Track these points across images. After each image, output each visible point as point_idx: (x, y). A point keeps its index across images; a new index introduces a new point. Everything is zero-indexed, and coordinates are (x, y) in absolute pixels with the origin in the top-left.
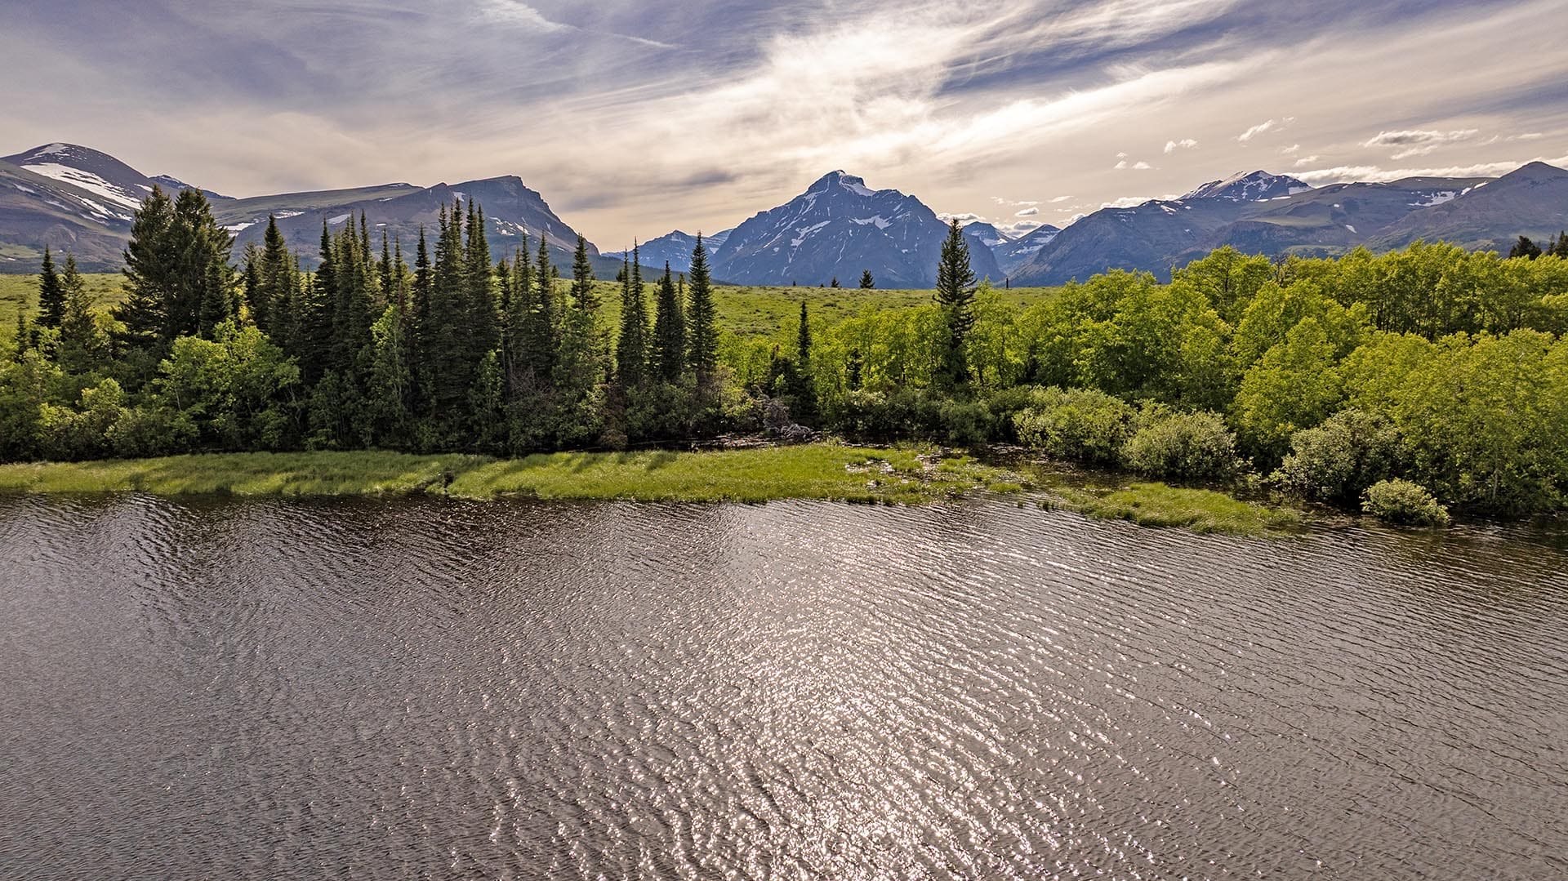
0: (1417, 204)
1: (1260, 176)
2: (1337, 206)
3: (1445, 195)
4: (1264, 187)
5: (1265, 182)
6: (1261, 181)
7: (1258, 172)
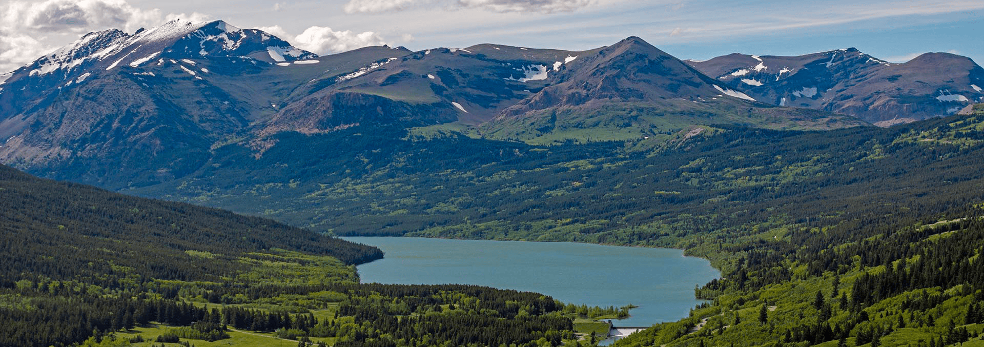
0: (511, 78)
1: (219, 27)
2: (430, 76)
3: (535, 69)
4: (230, 44)
5: (229, 35)
6: (224, 36)
7: (217, 23)
